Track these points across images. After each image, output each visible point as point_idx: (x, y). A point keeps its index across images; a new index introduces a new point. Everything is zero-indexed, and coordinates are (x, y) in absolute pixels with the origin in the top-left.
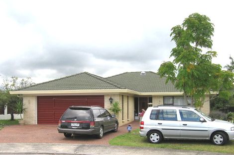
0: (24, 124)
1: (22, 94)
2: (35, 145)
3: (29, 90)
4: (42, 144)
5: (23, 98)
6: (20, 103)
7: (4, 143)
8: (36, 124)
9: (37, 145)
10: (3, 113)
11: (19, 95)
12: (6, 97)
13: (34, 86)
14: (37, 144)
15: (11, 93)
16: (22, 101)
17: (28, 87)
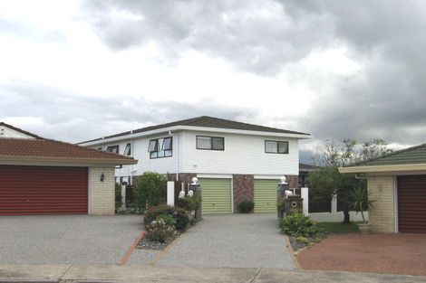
0: (370, 232)
1: (364, 173)
2: (385, 279)
3: (378, 164)
4: (403, 278)
5: (366, 180)
6: (359, 189)
7: (320, 271)
8: (396, 231)
9: (390, 279)
10: (328, 209)
11: (358, 174)
12: (331, 180)
13: (390, 155)
14: (392, 276)
15: (342, 170)
16: (364, 186)
17: (377, 159)
